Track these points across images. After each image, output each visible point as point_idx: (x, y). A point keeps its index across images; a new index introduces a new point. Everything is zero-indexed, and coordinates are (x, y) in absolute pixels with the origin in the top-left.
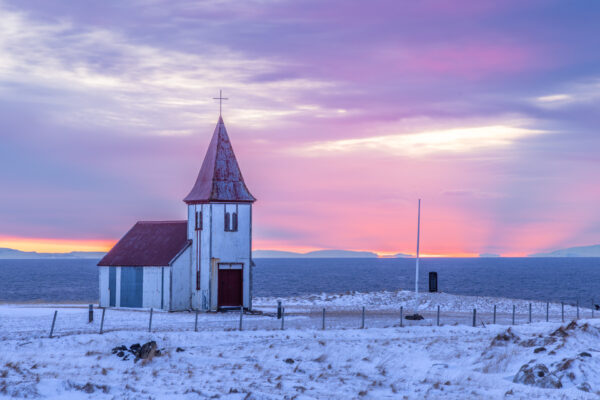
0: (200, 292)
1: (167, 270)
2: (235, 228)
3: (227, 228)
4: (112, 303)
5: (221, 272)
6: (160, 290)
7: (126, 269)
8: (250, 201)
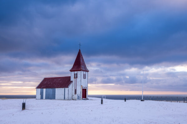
0: (76, 95)
1: (66, 89)
2: (85, 78)
3: (84, 78)
4: (42, 98)
5: (83, 89)
6: (64, 94)
7: (47, 89)
8: (88, 71)
